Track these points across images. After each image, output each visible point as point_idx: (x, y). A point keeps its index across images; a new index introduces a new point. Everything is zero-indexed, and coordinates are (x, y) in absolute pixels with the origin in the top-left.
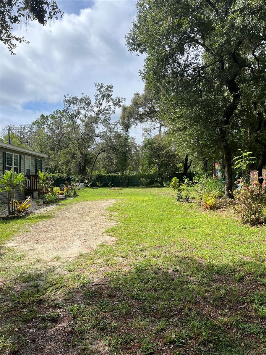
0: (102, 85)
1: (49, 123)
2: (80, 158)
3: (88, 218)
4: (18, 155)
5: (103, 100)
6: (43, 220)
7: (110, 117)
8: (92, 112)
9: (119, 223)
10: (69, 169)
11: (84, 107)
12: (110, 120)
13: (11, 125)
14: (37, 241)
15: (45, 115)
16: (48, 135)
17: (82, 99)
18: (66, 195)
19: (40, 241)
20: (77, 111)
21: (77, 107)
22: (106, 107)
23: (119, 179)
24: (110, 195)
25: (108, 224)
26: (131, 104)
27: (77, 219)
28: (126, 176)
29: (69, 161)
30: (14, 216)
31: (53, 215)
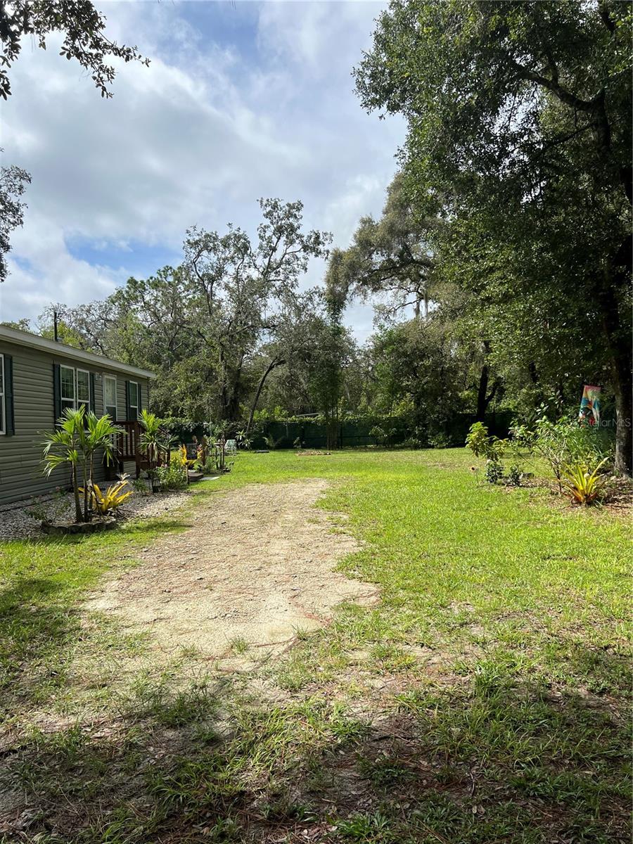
0: (276, 202)
1: (147, 298)
2: (225, 378)
3: (277, 529)
4: (88, 372)
5: (279, 239)
6: (165, 534)
7: (296, 280)
8: (252, 269)
9: (364, 542)
10: (200, 406)
11: (232, 258)
12: (297, 287)
13: (58, 304)
14: (169, 596)
15: (138, 279)
16: (145, 328)
17: (229, 238)
18: (200, 470)
19: (177, 593)
20: (217, 267)
21: (216, 257)
22: (287, 256)
23: (319, 429)
24: (306, 468)
25: (337, 545)
26: (354, 244)
27: (251, 531)
28: (335, 422)
29: (198, 388)
30: (89, 523)
31: (186, 521)
